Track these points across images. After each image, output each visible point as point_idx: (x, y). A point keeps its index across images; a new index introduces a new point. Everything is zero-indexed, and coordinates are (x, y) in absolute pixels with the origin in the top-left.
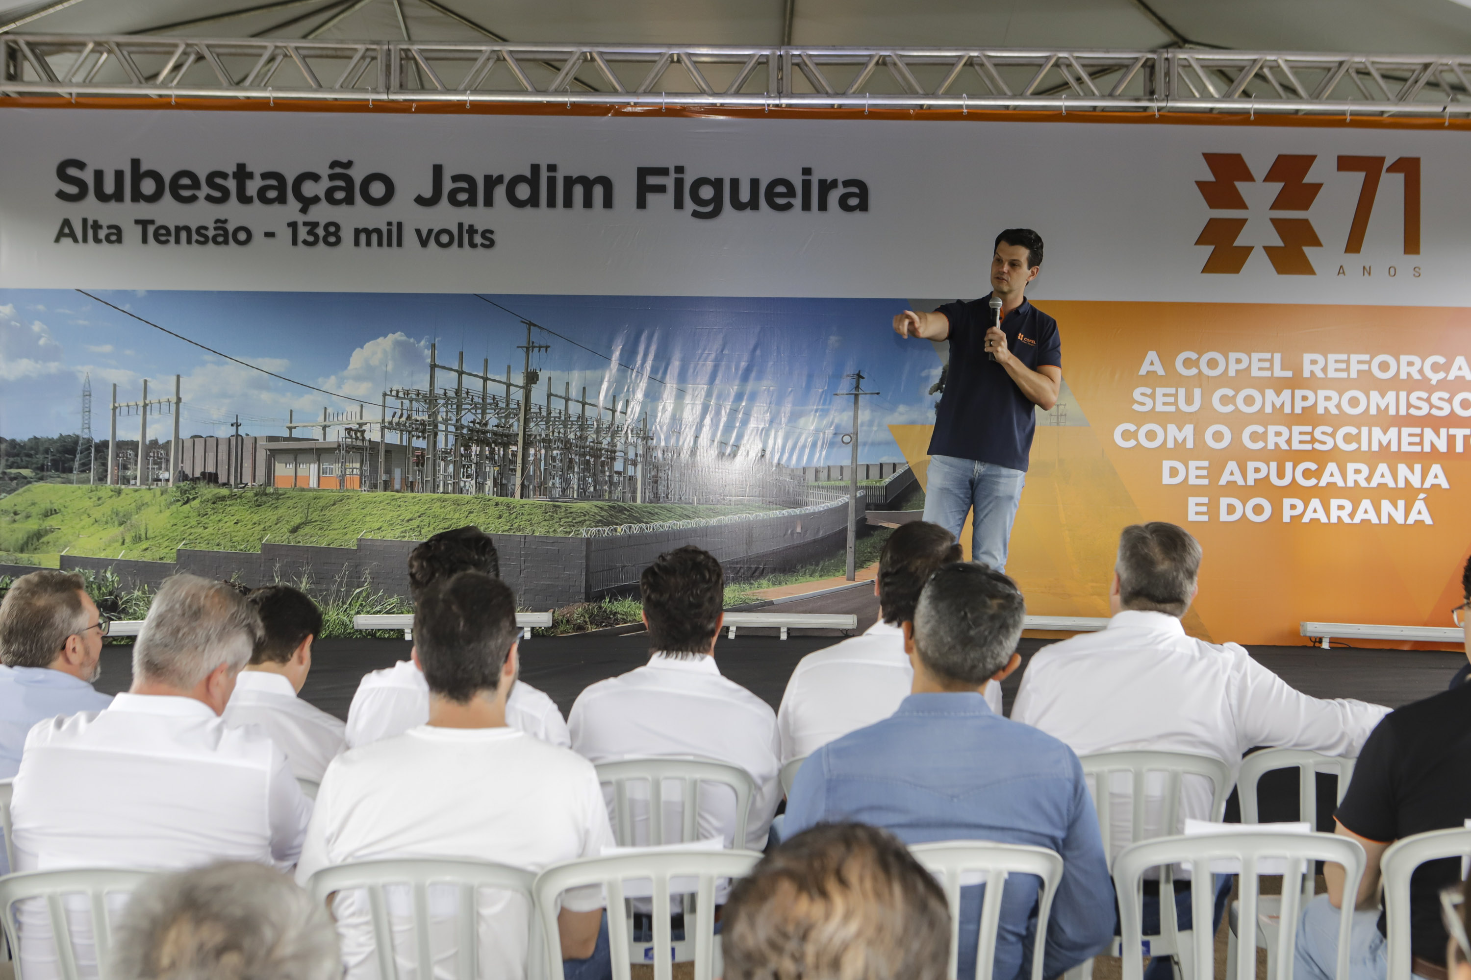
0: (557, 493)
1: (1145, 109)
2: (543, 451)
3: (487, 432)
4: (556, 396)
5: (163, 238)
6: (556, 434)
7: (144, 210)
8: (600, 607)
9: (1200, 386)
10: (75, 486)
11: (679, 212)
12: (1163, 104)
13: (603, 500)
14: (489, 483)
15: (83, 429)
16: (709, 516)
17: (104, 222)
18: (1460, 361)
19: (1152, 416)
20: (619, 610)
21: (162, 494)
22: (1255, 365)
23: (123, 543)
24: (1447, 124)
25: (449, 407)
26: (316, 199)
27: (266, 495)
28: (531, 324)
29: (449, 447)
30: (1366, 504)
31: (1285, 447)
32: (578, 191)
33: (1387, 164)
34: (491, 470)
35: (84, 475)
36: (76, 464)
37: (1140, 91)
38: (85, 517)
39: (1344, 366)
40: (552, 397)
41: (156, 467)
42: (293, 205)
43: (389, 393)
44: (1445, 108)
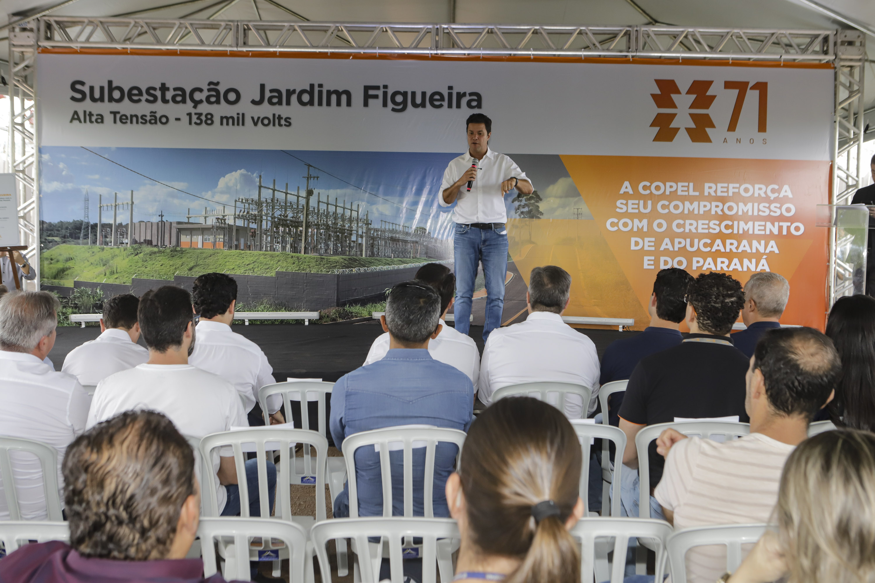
0: (322, 251)
1: (626, 56)
2: (316, 230)
3: (288, 220)
4: (322, 202)
5: (124, 121)
6: (322, 222)
7: (115, 107)
8: (344, 310)
9: (651, 200)
10: (81, 246)
11: (385, 109)
12: (634, 54)
13: (346, 255)
14: (288, 246)
15: (85, 217)
16: (400, 264)
17: (95, 112)
18: (786, 187)
19: (626, 214)
20: (354, 311)
21: (124, 251)
22: (680, 189)
23: (105, 275)
24: (782, 65)
25: (268, 207)
26: (201, 101)
27: (176, 251)
28: (309, 166)
29: (268, 228)
30: (736, 261)
31: (694, 231)
32: (334, 98)
33: (750, 86)
34: (289, 240)
35: (85, 241)
36: (82, 235)
37: (624, 47)
38: (86, 261)
39: (725, 190)
40: (320, 203)
41: (121, 237)
42: (190, 104)
43: (238, 200)
44: (781, 56)
